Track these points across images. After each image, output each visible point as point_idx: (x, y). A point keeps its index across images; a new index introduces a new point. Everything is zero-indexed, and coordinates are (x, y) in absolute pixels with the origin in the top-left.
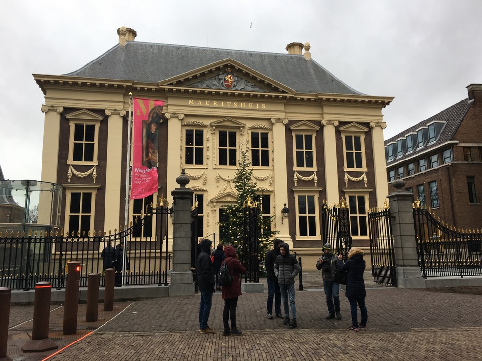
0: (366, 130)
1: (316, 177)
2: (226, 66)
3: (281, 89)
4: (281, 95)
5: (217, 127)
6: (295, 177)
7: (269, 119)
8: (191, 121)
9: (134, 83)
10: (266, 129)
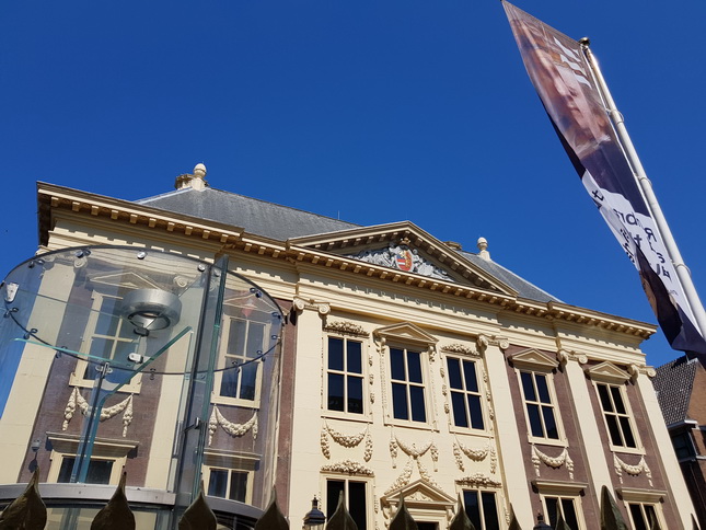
0: (627, 376)
1: (569, 460)
2: (402, 235)
3: (493, 284)
4: (495, 295)
5: (388, 338)
6: (535, 456)
7: (474, 338)
8: (340, 320)
9: (243, 233)
10: (470, 354)
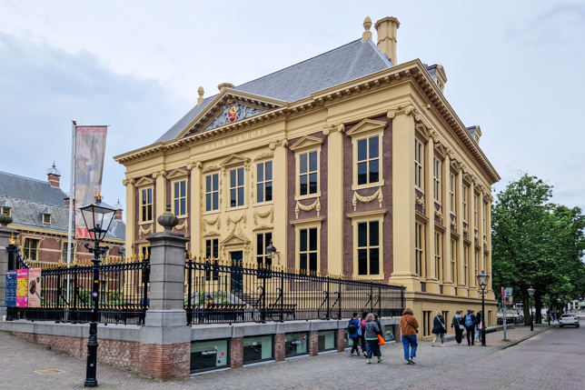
0: (383, 124)
1: (319, 204)
2: (225, 99)
3: (274, 104)
4: (273, 112)
5: (226, 167)
6: (297, 208)
7: (267, 146)
8: (207, 166)
9: (164, 144)
10: (268, 157)
